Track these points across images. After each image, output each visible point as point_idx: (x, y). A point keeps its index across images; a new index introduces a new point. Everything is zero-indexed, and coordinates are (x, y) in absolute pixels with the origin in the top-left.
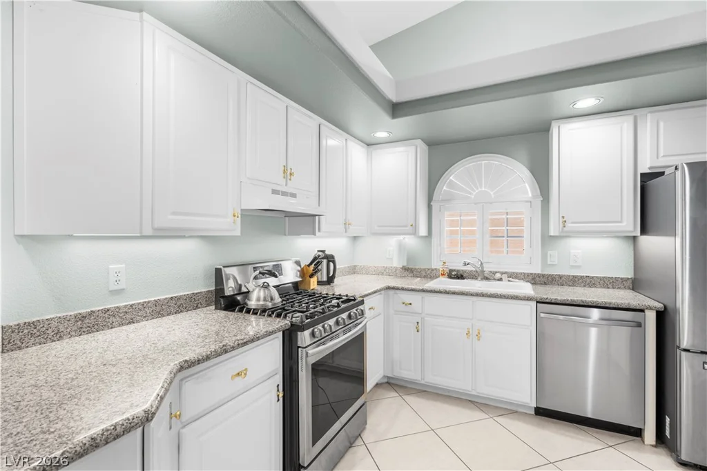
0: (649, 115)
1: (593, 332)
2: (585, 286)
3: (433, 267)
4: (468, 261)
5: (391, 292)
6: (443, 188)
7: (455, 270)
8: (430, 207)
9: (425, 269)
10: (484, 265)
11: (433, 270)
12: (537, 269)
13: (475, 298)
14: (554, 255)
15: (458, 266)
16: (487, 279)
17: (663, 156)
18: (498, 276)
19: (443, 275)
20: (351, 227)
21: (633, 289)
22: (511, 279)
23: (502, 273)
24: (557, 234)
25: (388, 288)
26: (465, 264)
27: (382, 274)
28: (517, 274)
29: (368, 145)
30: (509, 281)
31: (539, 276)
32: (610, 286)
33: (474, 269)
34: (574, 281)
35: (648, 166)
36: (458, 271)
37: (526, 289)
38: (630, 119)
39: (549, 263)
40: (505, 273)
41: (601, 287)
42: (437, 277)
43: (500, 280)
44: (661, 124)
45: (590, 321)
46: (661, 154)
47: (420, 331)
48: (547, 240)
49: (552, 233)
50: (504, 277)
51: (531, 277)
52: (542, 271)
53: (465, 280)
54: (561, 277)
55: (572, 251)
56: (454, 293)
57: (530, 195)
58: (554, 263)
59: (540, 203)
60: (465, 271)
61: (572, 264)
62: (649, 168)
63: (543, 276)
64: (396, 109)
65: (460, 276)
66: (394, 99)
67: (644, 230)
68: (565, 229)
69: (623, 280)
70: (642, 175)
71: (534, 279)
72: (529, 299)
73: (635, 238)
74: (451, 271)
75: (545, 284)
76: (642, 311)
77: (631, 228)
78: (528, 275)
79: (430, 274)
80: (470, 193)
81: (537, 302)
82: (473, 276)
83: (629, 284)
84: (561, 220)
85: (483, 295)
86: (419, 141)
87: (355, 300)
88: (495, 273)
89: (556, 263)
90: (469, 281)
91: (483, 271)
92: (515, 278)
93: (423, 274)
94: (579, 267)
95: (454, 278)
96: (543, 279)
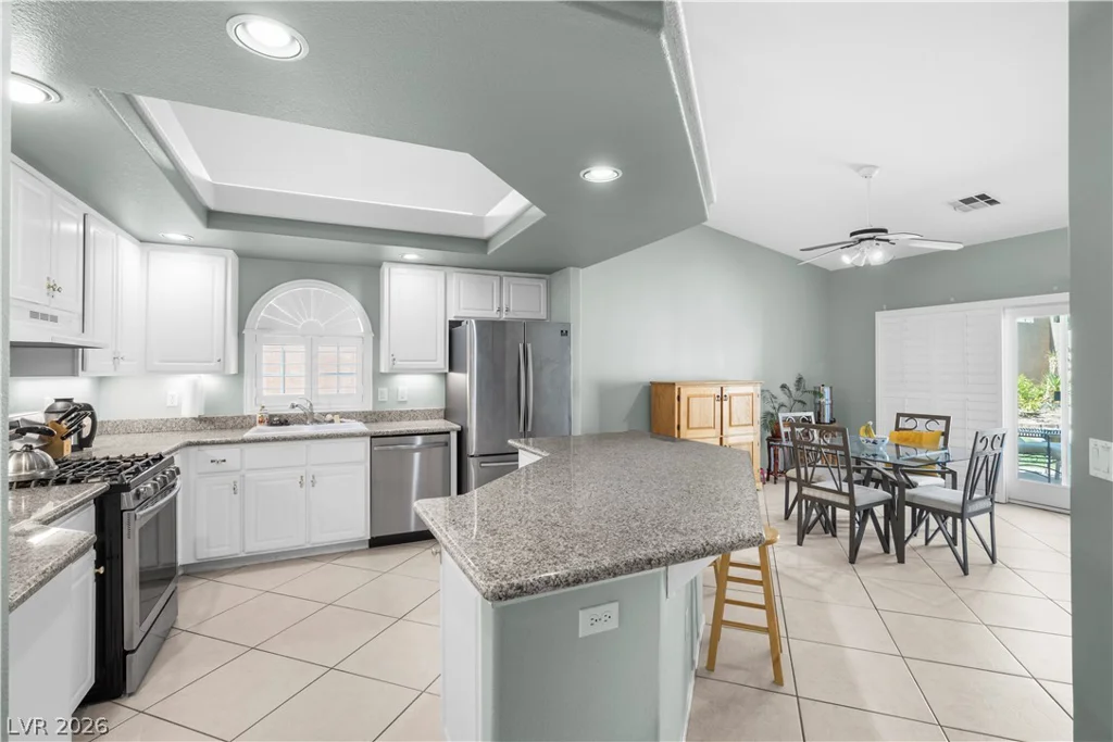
0: (454, 274)
1: (417, 456)
2: (410, 420)
3: (246, 414)
4: (296, 403)
5: (194, 450)
6: (260, 313)
7: (276, 415)
8: (240, 336)
9: (233, 418)
10: (314, 407)
11: (245, 417)
12: (369, 408)
13: (308, 442)
14: (383, 390)
15: (283, 409)
16: (317, 422)
17: (464, 308)
18: (329, 417)
19: (261, 422)
20: (122, 362)
21: (444, 418)
22: (342, 419)
23: (333, 414)
24: (387, 371)
25: (190, 444)
26: (293, 407)
27: (160, 430)
28: (349, 413)
29: (141, 241)
30: (341, 421)
31: (371, 413)
32: (428, 417)
33: (302, 412)
34: (401, 416)
35: (454, 315)
36: (280, 416)
37: (359, 427)
38: (442, 275)
39: (379, 400)
40: (337, 413)
41: (422, 419)
42: (255, 425)
43: (332, 421)
44: (462, 282)
45: (414, 447)
46: (462, 307)
47: (238, 492)
48: (379, 377)
49: (382, 370)
50: (336, 418)
51: (362, 416)
52: (374, 406)
53: (291, 427)
54: (389, 412)
55: (399, 388)
57: (363, 331)
58: (384, 400)
59: (371, 339)
60: (290, 416)
62: (454, 317)
63: (374, 413)
64: (212, 217)
65: (283, 422)
66: (212, 206)
67: (451, 368)
68: (394, 366)
69: (438, 411)
70: (450, 322)
71: (365, 417)
72: (364, 435)
73: (446, 374)
74: (271, 416)
75: (376, 421)
76: (448, 433)
77: (443, 366)
78: (360, 413)
79: (244, 423)
80: (295, 323)
81: (372, 437)
82: (301, 420)
83: (442, 414)
84: (392, 358)
85: (318, 437)
86: (231, 251)
87: (161, 457)
88: (325, 415)
89: (386, 399)
90: (295, 426)
91: (312, 414)
92: (348, 418)
93: (231, 423)
94: (405, 402)
95: (276, 425)
96: (375, 417)
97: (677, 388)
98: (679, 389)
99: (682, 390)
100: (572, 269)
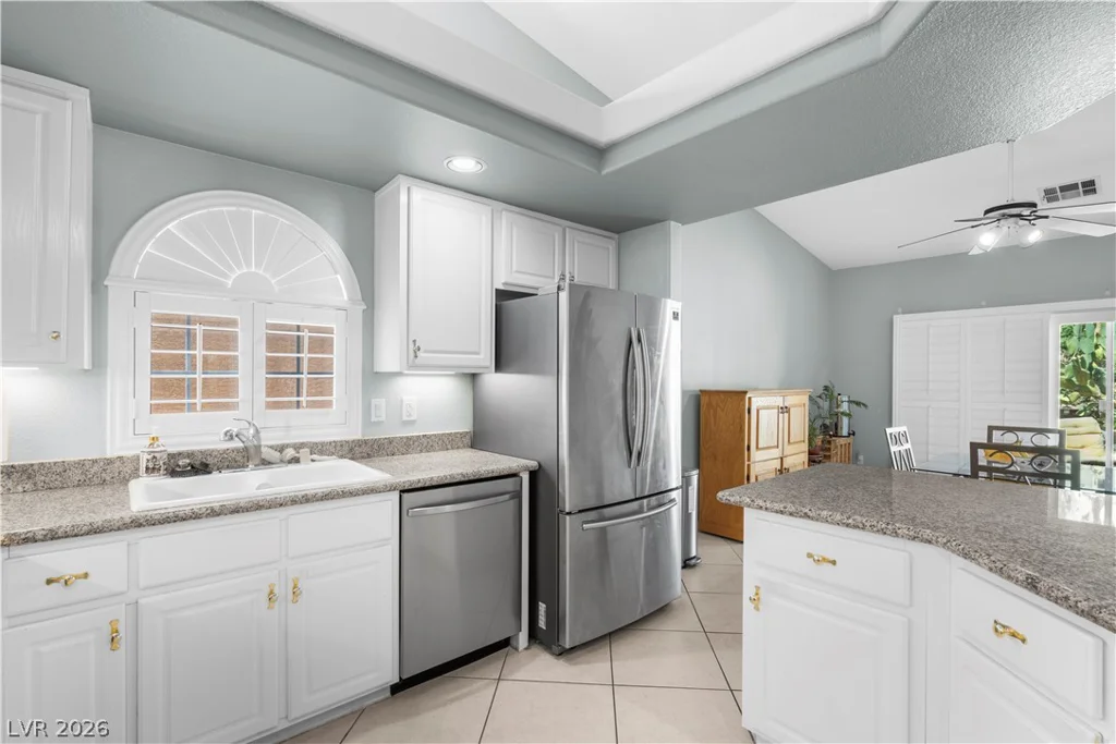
0: (504, 214)
2: (421, 451)
3: (108, 456)
7: (181, 454)
11: (110, 462)
12: (354, 433)
14: (379, 402)
15: (202, 442)
16: (267, 463)
17: (517, 272)
18: (290, 453)
19: (150, 470)
21: (472, 447)
22: (314, 457)
23: (296, 447)
26: (226, 437)
28: (323, 444)
30: (313, 460)
31: (359, 443)
32: (449, 447)
33: (239, 445)
34: (408, 445)
35: (503, 281)
36: (190, 455)
38: (487, 212)
39: (373, 420)
40: (302, 445)
41: (440, 450)
42: (133, 476)
43: (296, 460)
44: (516, 229)
46: (514, 269)
48: (374, 379)
50: (302, 453)
51: (346, 448)
52: (363, 436)
53: (215, 475)
54: (390, 441)
55: (404, 398)
56: (237, 510)
57: (346, 298)
58: (380, 419)
59: (361, 314)
60: (211, 454)
61: (405, 418)
62: (505, 284)
63: (366, 442)
65: (199, 466)
68: (417, 361)
69: (463, 435)
70: (497, 291)
71: (351, 450)
72: (392, 488)
74: (173, 457)
75: (369, 456)
77: (483, 363)
78: (342, 444)
79: (108, 475)
81: (403, 491)
82: (234, 462)
83: (467, 440)
84: (412, 346)
88: (281, 449)
89: (383, 418)
90: (226, 475)
91: (258, 448)
92: (321, 453)
93: (76, 476)
94: (413, 422)
95: (182, 474)
96: (366, 449)
97: (748, 396)
98: (750, 398)
99: (753, 399)
100: (672, 223)
